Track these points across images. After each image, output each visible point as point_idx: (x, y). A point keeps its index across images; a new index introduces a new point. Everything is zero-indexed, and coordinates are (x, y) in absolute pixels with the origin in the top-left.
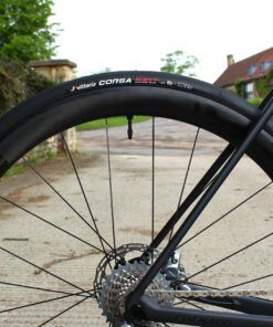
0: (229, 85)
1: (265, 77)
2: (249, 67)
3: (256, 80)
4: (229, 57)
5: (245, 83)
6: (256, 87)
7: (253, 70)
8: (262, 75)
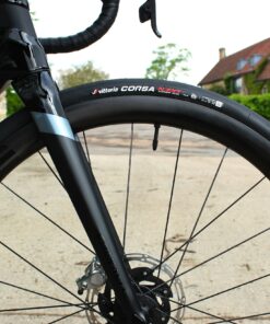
0: (219, 80)
1: (253, 72)
2: (239, 61)
3: (245, 75)
4: (222, 50)
5: (234, 78)
6: (245, 82)
7: (242, 64)
8: (251, 70)
